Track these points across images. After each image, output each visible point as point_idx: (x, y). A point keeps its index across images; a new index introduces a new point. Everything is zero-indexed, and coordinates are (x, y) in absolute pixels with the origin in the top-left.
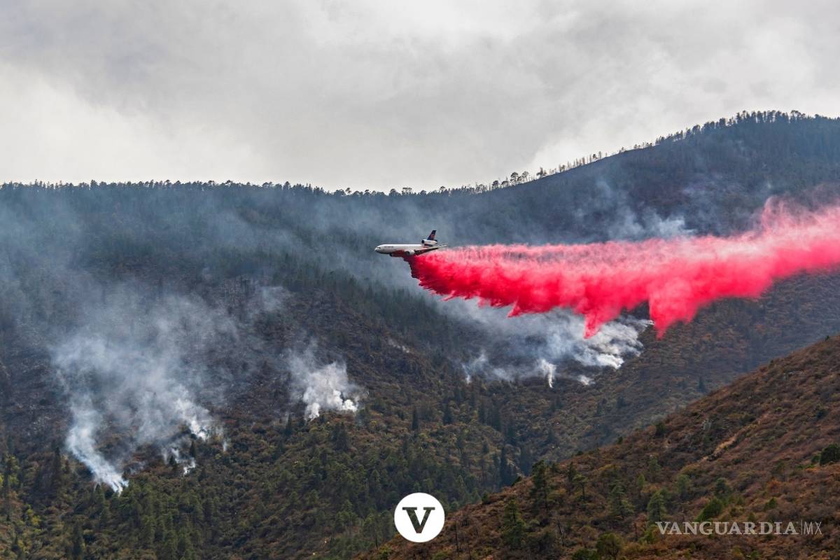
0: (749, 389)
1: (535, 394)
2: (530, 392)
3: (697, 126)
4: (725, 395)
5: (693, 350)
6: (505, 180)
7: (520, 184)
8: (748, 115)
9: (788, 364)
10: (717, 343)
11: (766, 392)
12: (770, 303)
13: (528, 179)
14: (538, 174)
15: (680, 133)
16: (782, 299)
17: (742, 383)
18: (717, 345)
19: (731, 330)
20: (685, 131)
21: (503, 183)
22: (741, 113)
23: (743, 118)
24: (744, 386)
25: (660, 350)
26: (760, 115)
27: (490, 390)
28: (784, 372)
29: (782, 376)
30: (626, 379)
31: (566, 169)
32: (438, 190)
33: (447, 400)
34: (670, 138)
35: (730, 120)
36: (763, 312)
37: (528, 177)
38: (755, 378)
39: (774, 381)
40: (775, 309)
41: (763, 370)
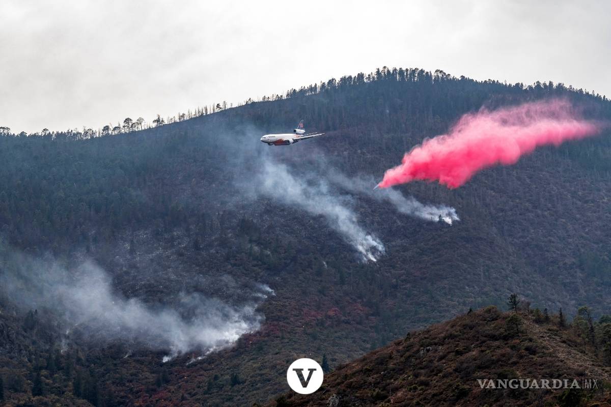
0: (382, 364)
1: (138, 366)
2: (134, 364)
3: (333, 79)
4: (355, 369)
5: (317, 325)
6: (117, 126)
7: (134, 132)
8: (388, 71)
9: (425, 338)
10: (343, 318)
11: (401, 367)
12: (403, 277)
13: (144, 126)
14: (154, 121)
15: (313, 86)
16: (416, 274)
17: (375, 357)
18: (343, 321)
19: (359, 306)
20: (319, 85)
21: (115, 129)
22: (381, 69)
23: (383, 74)
24: (377, 359)
25: (281, 323)
26: (401, 71)
27: (87, 360)
28: (421, 346)
29: (418, 351)
30: (241, 354)
31: (187, 118)
32: (40, 132)
33: (38, 369)
34: (303, 91)
35: (369, 75)
36: (395, 287)
37: (143, 124)
38: (390, 351)
39: (409, 357)
40: (408, 285)
41: (398, 344)
